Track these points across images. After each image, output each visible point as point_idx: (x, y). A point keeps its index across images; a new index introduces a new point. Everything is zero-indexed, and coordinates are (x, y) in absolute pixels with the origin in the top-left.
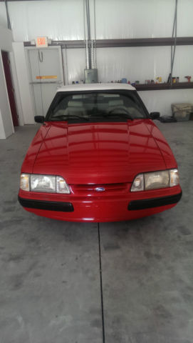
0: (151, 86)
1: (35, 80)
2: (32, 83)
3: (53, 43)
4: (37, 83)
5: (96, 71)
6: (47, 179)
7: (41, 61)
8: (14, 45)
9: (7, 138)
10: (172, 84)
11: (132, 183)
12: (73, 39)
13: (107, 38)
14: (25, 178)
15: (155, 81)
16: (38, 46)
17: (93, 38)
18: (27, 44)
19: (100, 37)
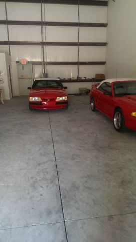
0: (70, 81)
1: (20, 77)
2: (19, 78)
3: (28, 62)
4: (21, 78)
5: (47, 74)
6: (36, 98)
7: (23, 69)
8: (12, 62)
9: (11, 99)
10: (79, 80)
11: (56, 99)
12: (37, 60)
13: (51, 61)
14: (30, 98)
15: (72, 79)
16: (22, 63)
17: (45, 61)
18: (17, 62)
19: (48, 60)
